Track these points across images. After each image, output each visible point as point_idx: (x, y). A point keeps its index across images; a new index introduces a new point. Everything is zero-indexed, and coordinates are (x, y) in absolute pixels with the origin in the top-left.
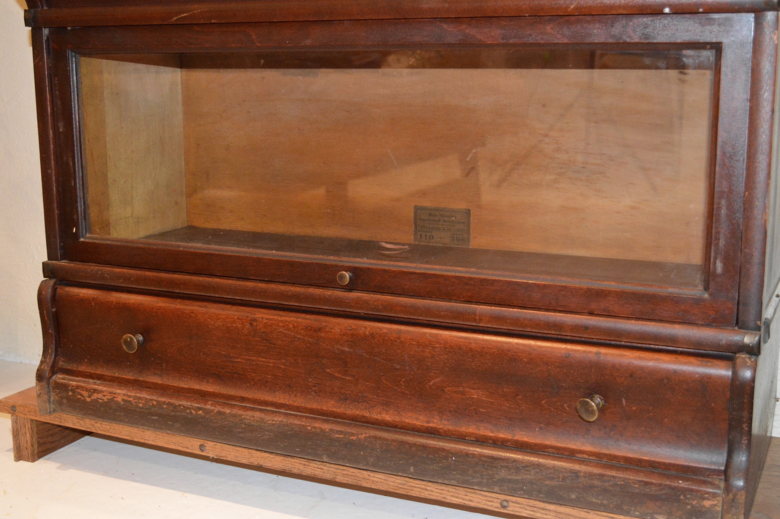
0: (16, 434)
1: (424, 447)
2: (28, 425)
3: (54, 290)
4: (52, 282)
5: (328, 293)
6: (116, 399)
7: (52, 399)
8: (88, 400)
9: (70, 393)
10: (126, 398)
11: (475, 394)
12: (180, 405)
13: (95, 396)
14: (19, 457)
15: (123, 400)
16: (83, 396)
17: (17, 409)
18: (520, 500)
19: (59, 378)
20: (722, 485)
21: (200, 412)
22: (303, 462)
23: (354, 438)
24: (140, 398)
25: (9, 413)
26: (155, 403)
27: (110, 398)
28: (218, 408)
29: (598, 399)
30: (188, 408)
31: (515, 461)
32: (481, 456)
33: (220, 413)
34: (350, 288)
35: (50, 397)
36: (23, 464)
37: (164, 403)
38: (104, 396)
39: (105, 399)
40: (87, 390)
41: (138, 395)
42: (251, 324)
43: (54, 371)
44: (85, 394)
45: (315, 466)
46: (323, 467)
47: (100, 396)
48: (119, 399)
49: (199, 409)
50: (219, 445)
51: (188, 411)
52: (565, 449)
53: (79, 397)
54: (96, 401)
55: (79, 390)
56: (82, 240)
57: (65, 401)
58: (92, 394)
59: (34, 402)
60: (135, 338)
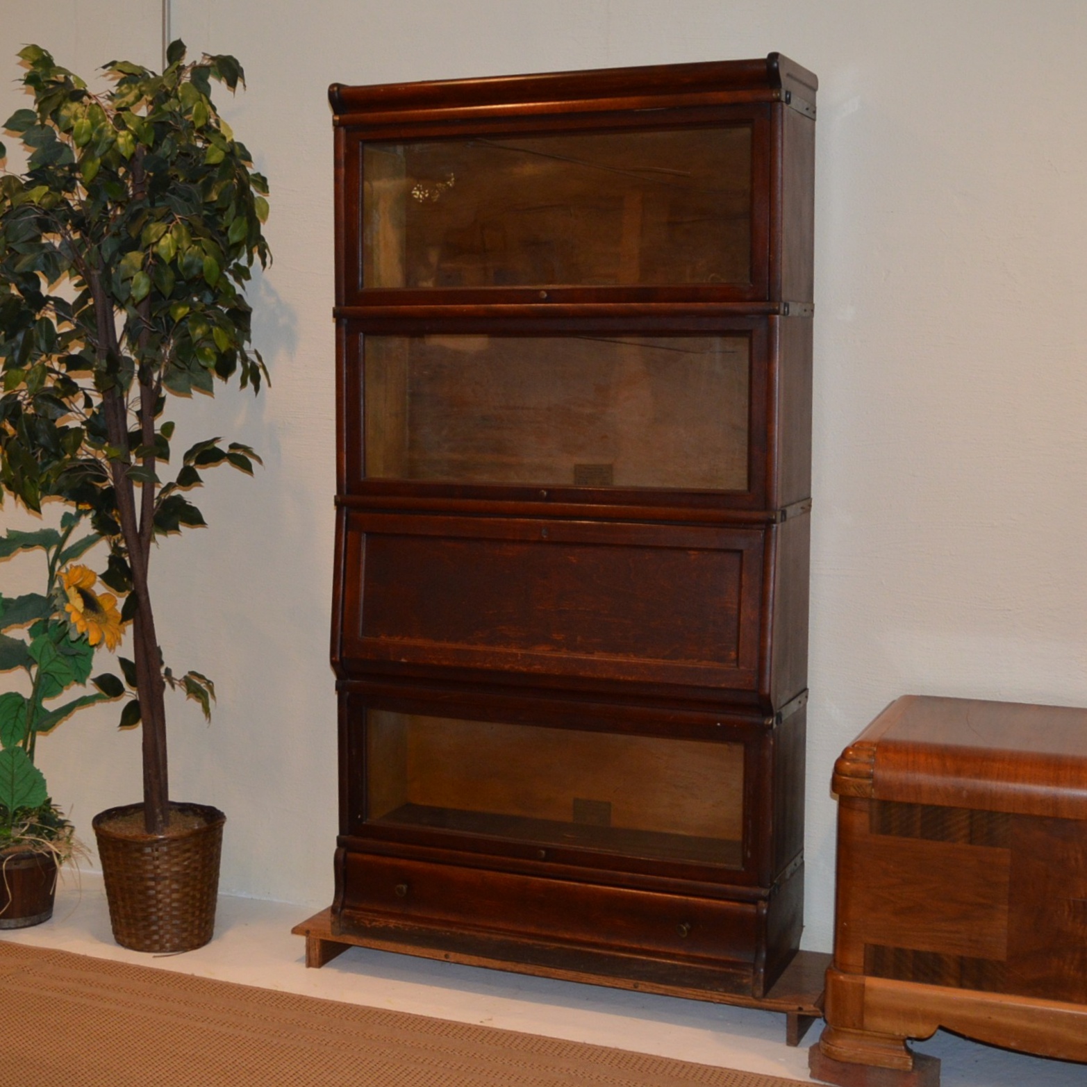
0: (308, 949)
1: (590, 953)
2: (318, 944)
3: (345, 855)
4: (342, 850)
5: (532, 862)
6: (389, 926)
7: (342, 926)
8: (369, 926)
9: (356, 922)
10: (396, 925)
11: (620, 923)
13: (374, 924)
14: (309, 965)
16: (364, 923)
17: (311, 932)
18: (644, 983)
19: (347, 911)
20: (752, 971)
21: (448, 934)
22: (514, 963)
23: (547, 948)
24: (406, 925)
25: (304, 935)
26: (417, 928)
27: (384, 925)
28: (460, 931)
29: (688, 925)
30: (440, 931)
31: (642, 960)
32: (622, 958)
33: (461, 934)
34: (545, 860)
35: (341, 924)
36: (313, 970)
37: (423, 928)
38: (381, 924)
39: (381, 926)
40: (368, 920)
41: (405, 923)
42: (483, 879)
43: (342, 908)
44: (367, 922)
45: (520, 967)
47: (377, 923)
48: (391, 926)
49: (448, 931)
50: (458, 954)
51: (440, 933)
52: (670, 953)
53: (362, 924)
54: (374, 927)
55: (362, 920)
56: (364, 823)
57: (351, 927)
58: (371, 923)
59: (328, 929)
60: (404, 887)
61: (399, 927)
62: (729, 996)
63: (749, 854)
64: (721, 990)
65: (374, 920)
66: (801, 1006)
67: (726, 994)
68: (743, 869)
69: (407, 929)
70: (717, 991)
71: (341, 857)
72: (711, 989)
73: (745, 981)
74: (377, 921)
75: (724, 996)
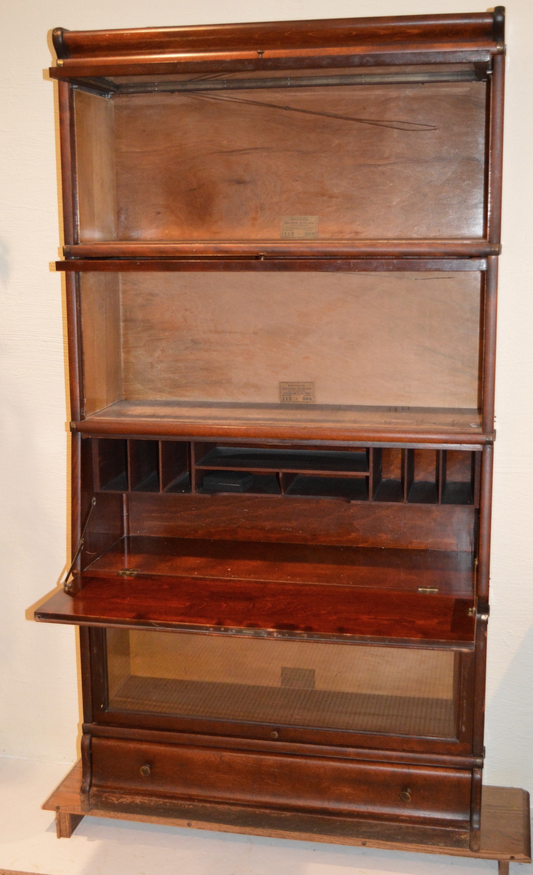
0: (59, 822)
2: (67, 817)
3: (91, 740)
4: (88, 737)
5: (266, 742)
6: (135, 801)
7: (90, 803)
8: (116, 802)
9: (104, 799)
10: (142, 801)
11: (346, 790)
12: (178, 803)
13: (121, 800)
14: (60, 835)
15: (140, 801)
16: (113, 800)
17: (61, 807)
18: (372, 841)
19: (94, 789)
20: (469, 827)
25: (54, 810)
26: (161, 802)
27: (131, 800)
30: (183, 805)
31: (370, 823)
32: (352, 822)
33: (203, 807)
34: (278, 740)
35: (89, 802)
36: (64, 840)
37: (168, 802)
38: (128, 800)
39: (128, 802)
40: (115, 797)
42: (221, 759)
43: (89, 787)
44: (114, 799)
45: (259, 830)
46: (264, 831)
47: (124, 800)
48: (137, 802)
49: (190, 805)
50: (200, 822)
51: (183, 806)
52: (394, 815)
53: (110, 801)
54: (122, 803)
55: (110, 797)
56: (106, 711)
57: (99, 803)
58: (119, 799)
59: (77, 804)
60: (147, 768)
61: (144, 803)
62: (448, 849)
63: (464, 729)
64: (441, 844)
65: (121, 797)
66: (512, 855)
67: (446, 848)
68: (458, 741)
69: (152, 804)
70: (438, 845)
71: (87, 742)
72: (433, 844)
73: (463, 837)
74: (123, 798)
75: (444, 849)
